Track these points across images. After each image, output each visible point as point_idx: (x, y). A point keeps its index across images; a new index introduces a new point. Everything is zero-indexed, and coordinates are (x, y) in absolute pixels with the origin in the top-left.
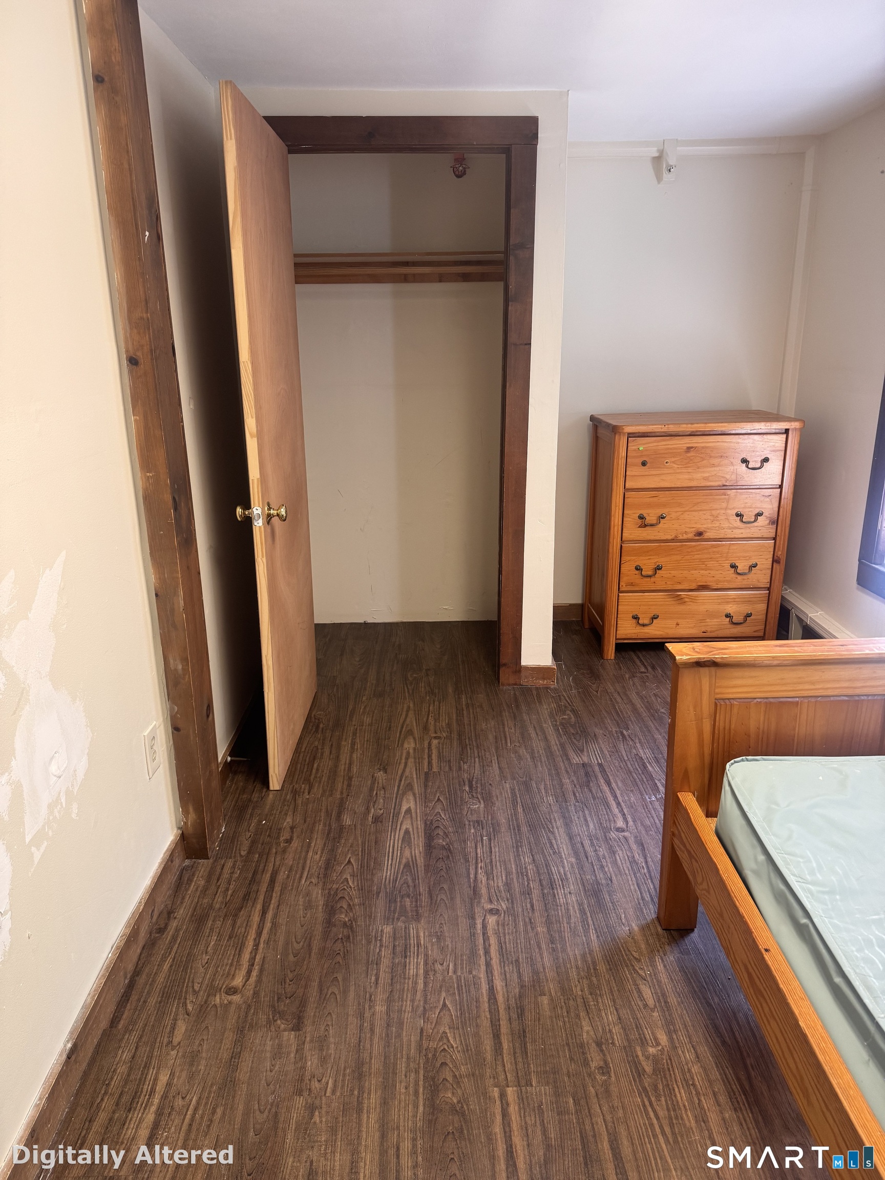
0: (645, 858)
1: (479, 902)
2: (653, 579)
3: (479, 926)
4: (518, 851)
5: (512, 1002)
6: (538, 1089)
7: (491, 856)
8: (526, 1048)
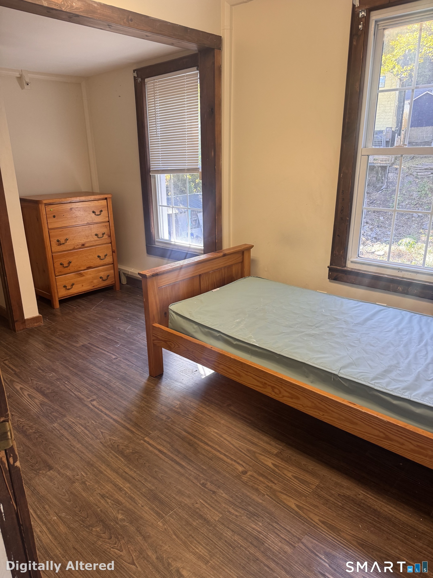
0: (131, 363)
1: (84, 401)
2: (68, 268)
3: (92, 407)
4: (84, 380)
5: (124, 419)
6: (154, 433)
7: (74, 386)
8: (140, 427)
